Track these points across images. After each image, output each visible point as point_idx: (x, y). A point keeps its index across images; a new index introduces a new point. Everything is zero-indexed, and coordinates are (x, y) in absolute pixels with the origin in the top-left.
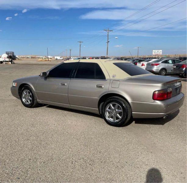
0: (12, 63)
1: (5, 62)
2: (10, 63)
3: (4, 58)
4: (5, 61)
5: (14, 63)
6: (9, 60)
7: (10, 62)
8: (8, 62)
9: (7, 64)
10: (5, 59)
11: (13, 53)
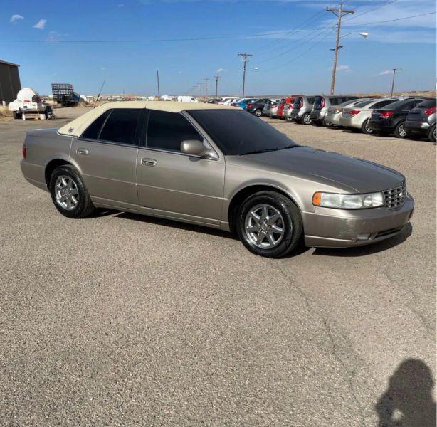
0: (47, 117)
1: (26, 113)
2: (42, 116)
3: (26, 101)
4: (25, 109)
5: (54, 118)
6: (39, 106)
7: (41, 112)
8: (35, 112)
9: (32, 122)
10: (26, 104)
11: (70, 87)
